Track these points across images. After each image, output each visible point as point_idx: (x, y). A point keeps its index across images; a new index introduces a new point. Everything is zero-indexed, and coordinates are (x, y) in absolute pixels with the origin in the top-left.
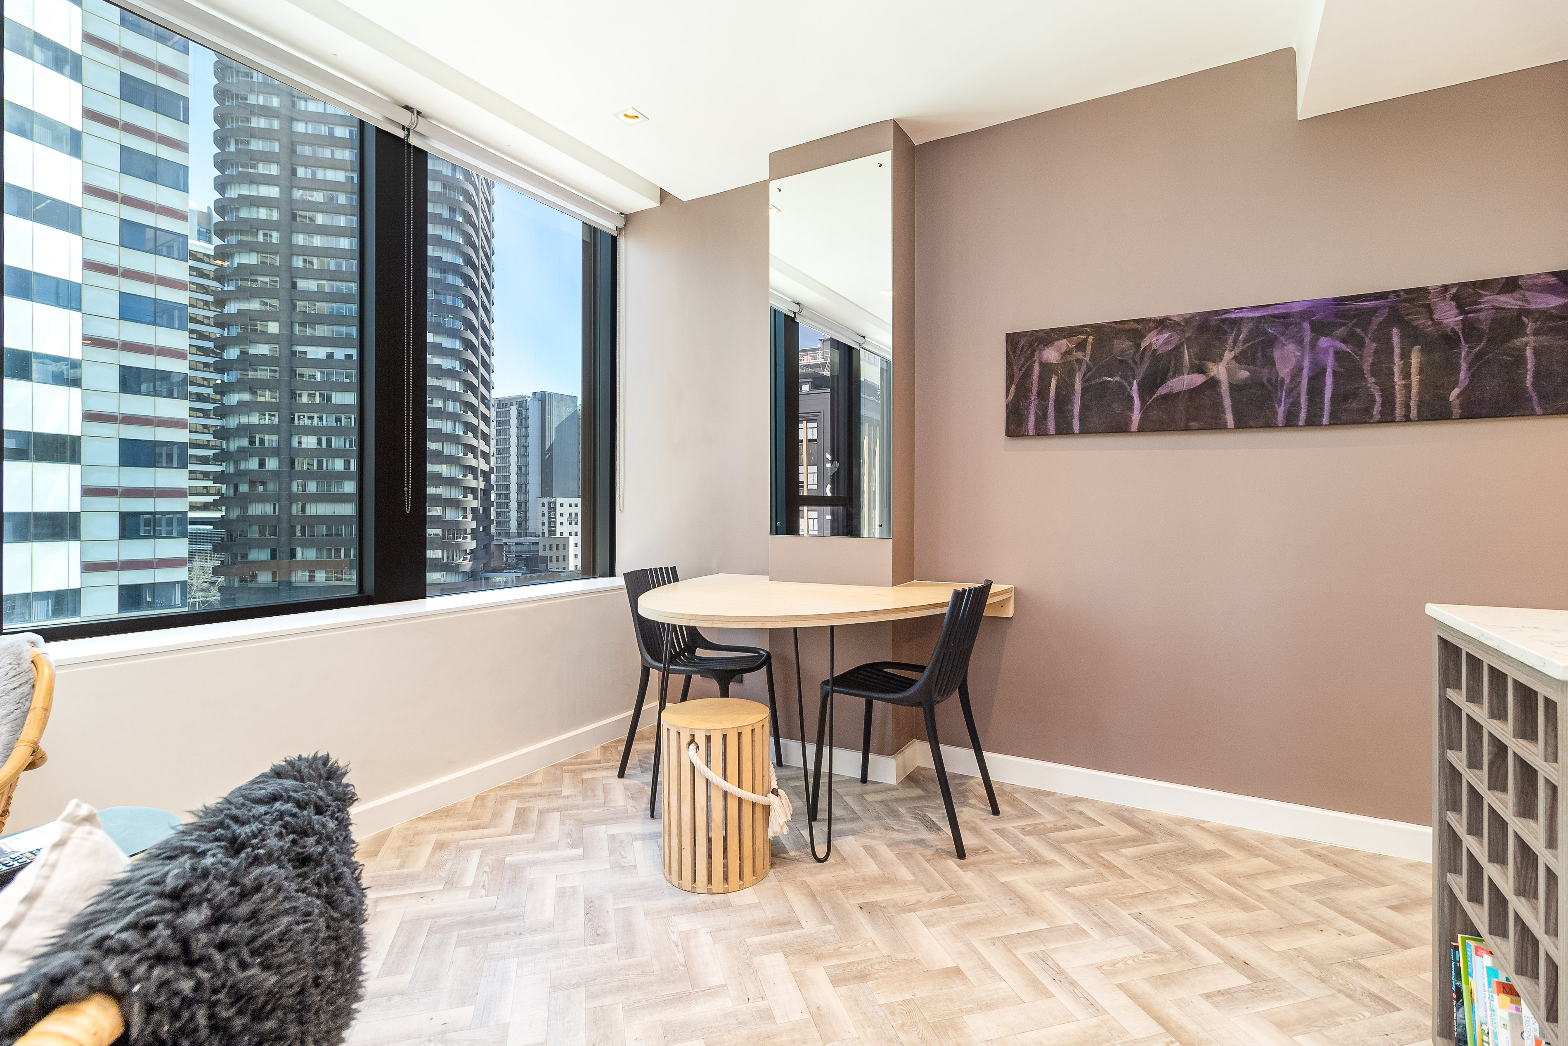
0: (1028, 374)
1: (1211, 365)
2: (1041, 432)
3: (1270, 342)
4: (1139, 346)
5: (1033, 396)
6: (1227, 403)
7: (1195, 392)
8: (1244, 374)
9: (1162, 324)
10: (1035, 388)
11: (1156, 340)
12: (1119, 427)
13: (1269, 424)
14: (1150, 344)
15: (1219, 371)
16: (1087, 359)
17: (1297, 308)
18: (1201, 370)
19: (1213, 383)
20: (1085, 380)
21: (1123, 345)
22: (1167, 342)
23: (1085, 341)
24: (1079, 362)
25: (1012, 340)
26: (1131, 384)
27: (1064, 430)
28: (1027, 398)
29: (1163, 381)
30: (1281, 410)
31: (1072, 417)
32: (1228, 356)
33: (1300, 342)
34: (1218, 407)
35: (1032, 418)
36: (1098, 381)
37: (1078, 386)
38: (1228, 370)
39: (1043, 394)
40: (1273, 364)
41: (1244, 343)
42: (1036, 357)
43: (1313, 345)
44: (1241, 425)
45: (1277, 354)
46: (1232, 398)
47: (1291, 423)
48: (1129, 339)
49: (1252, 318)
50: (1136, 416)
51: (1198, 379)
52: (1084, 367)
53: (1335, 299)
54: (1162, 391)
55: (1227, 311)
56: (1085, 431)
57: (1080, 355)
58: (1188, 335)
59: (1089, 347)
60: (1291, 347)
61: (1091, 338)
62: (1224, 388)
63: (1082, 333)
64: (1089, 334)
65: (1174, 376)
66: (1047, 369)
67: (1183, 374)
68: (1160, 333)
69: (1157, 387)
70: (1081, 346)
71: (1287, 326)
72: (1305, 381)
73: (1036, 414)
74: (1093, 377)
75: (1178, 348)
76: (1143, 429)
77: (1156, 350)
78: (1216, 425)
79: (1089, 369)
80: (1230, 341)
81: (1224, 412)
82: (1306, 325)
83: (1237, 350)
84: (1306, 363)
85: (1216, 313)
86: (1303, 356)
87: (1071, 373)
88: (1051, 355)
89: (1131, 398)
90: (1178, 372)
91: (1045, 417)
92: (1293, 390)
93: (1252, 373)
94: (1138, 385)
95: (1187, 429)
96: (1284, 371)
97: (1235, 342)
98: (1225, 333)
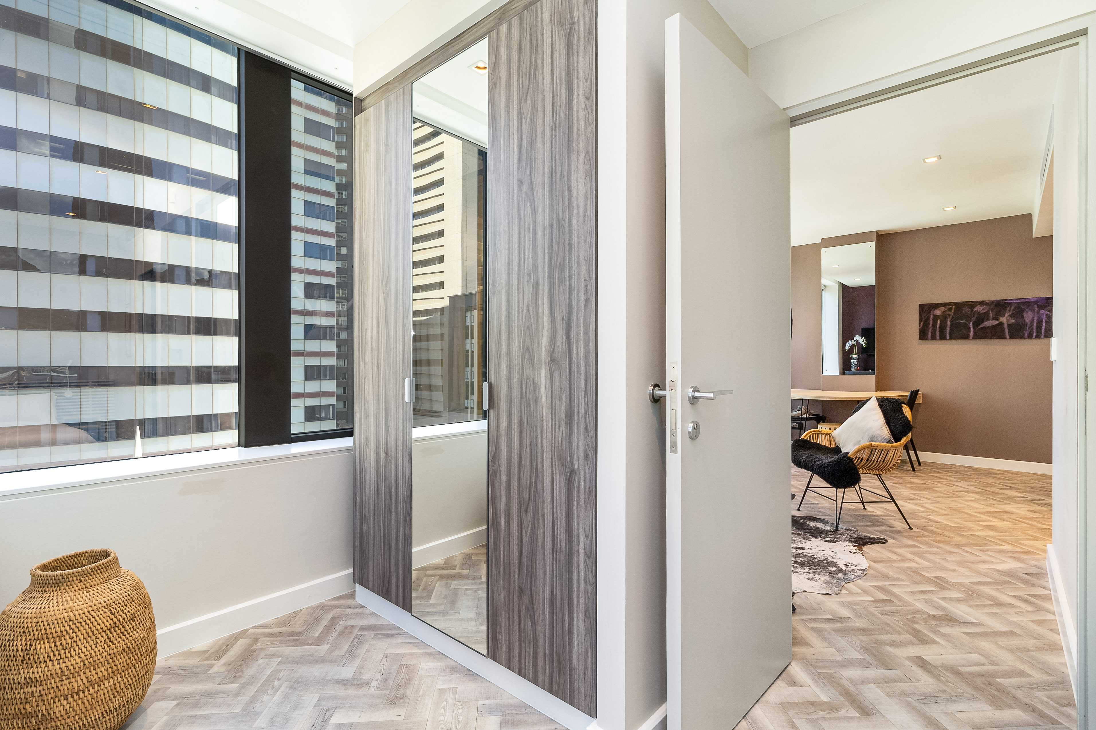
0: (928, 318)
1: (1000, 318)
2: (933, 338)
3: (1023, 311)
4: (972, 310)
5: (930, 326)
6: (1007, 330)
7: (994, 327)
8: (1013, 321)
9: (982, 303)
10: (931, 323)
11: (979, 309)
12: (966, 337)
13: (1022, 337)
14: (977, 310)
15: (1004, 320)
16: (952, 314)
17: (1032, 300)
18: (996, 319)
19: (1001, 324)
20: (951, 321)
21: (966, 310)
22: (983, 310)
23: (951, 308)
24: (949, 315)
25: (922, 307)
26: (970, 323)
27: (943, 337)
28: (928, 327)
29: (982, 322)
30: (1026, 333)
31: (946, 334)
32: (1007, 315)
33: (1033, 311)
34: (1003, 331)
35: (930, 334)
36: (957, 321)
37: (949, 323)
38: (1007, 319)
39: (934, 325)
40: (1024, 318)
41: (1013, 310)
42: (932, 313)
43: (1038, 313)
44: (1012, 337)
45: (1025, 315)
46: (1009, 329)
47: (1030, 336)
48: (969, 308)
49: (1016, 303)
50: (972, 334)
51: (996, 322)
52: (951, 317)
53: (1046, 298)
54: (982, 326)
55: (1006, 300)
56: (951, 338)
57: (949, 312)
58: (992, 307)
59: (953, 310)
60: (1030, 313)
61: (954, 307)
62: (1006, 325)
63: (950, 305)
64: (953, 306)
65: (986, 321)
66: (936, 317)
67: (989, 320)
68: (981, 306)
69: (980, 325)
70: (950, 309)
71: (1029, 306)
72: (1035, 324)
73: (931, 332)
74: (955, 320)
75: (988, 312)
76: (975, 338)
77: (979, 312)
78: (1002, 337)
79: (953, 318)
80: (1008, 310)
81: (1005, 334)
82: (1036, 306)
83: (1010, 313)
84: (1036, 318)
85: (1002, 300)
86: (1034, 316)
87: (945, 319)
88: (938, 312)
89: (969, 328)
90: (988, 319)
91: (935, 333)
92: (1031, 327)
93: (1016, 321)
94: (973, 324)
95: (991, 338)
96: (1028, 320)
97: (1010, 310)
98: (1006, 307)
